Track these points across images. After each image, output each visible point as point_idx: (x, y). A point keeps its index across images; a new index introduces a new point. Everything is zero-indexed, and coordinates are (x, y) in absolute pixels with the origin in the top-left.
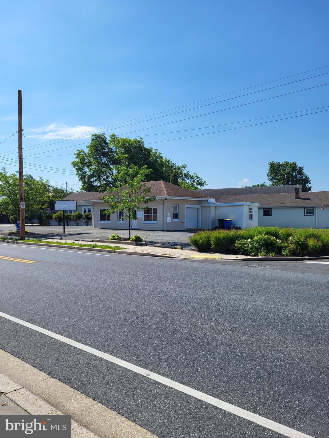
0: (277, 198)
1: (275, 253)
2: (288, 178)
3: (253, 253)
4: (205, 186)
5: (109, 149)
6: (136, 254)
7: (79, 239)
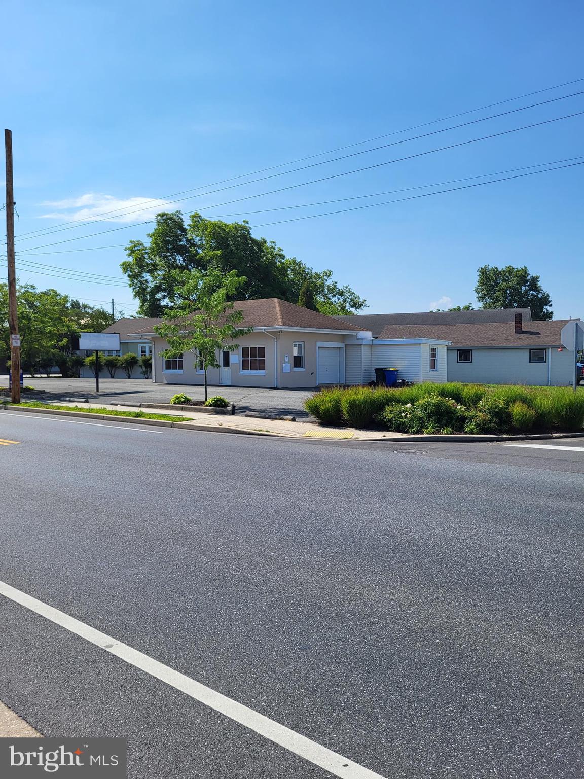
0: (482, 331)
1: (453, 429)
2: (512, 296)
3: (414, 429)
4: (364, 309)
5: (188, 241)
6: (210, 429)
7: (117, 402)
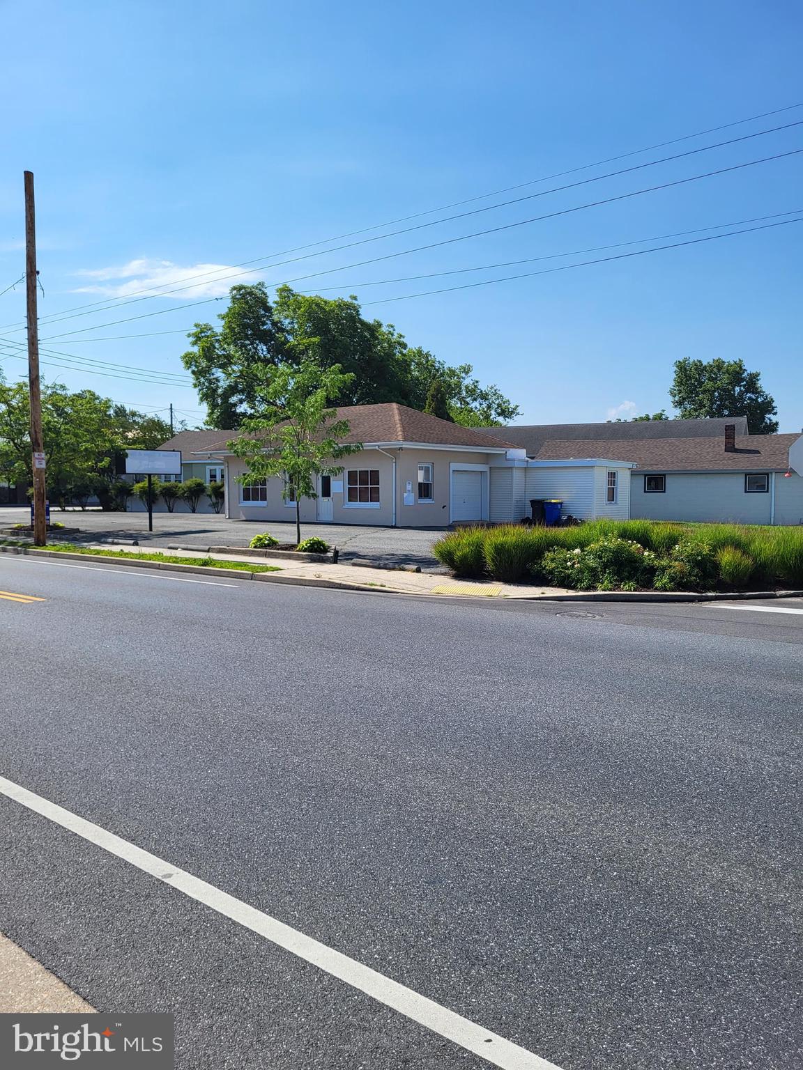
0: (680, 449)
1: (637, 584)
2: (721, 400)
3: (585, 584)
4: (516, 418)
5: (274, 324)
6: (302, 582)
7: (177, 545)
